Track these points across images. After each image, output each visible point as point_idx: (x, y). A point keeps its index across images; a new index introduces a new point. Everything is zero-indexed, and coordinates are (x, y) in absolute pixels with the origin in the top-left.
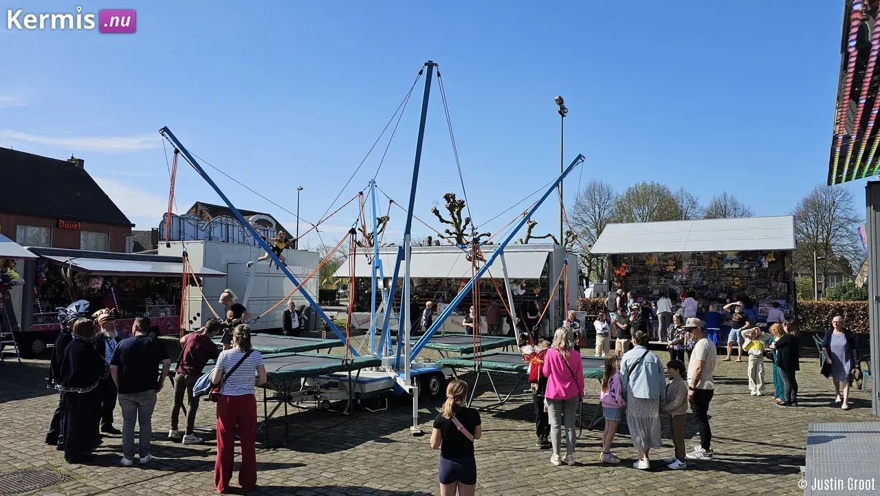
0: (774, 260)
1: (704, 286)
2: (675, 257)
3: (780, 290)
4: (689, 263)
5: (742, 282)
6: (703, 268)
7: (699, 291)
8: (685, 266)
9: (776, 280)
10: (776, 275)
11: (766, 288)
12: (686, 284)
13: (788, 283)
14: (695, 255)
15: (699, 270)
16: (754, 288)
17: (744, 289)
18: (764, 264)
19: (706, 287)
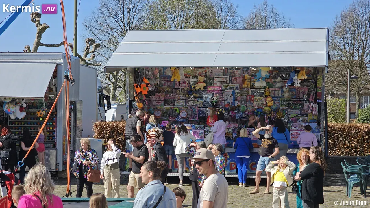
0: (306, 77)
1: (235, 108)
2: (206, 73)
3: (312, 112)
4: (221, 80)
5: (274, 103)
6: (235, 85)
7: (230, 113)
8: (217, 83)
9: (308, 101)
10: (309, 95)
11: (298, 109)
12: (216, 105)
13: (320, 104)
14: (228, 71)
15: (231, 88)
16: (286, 110)
17: (276, 110)
18: (296, 82)
19: (237, 108)
